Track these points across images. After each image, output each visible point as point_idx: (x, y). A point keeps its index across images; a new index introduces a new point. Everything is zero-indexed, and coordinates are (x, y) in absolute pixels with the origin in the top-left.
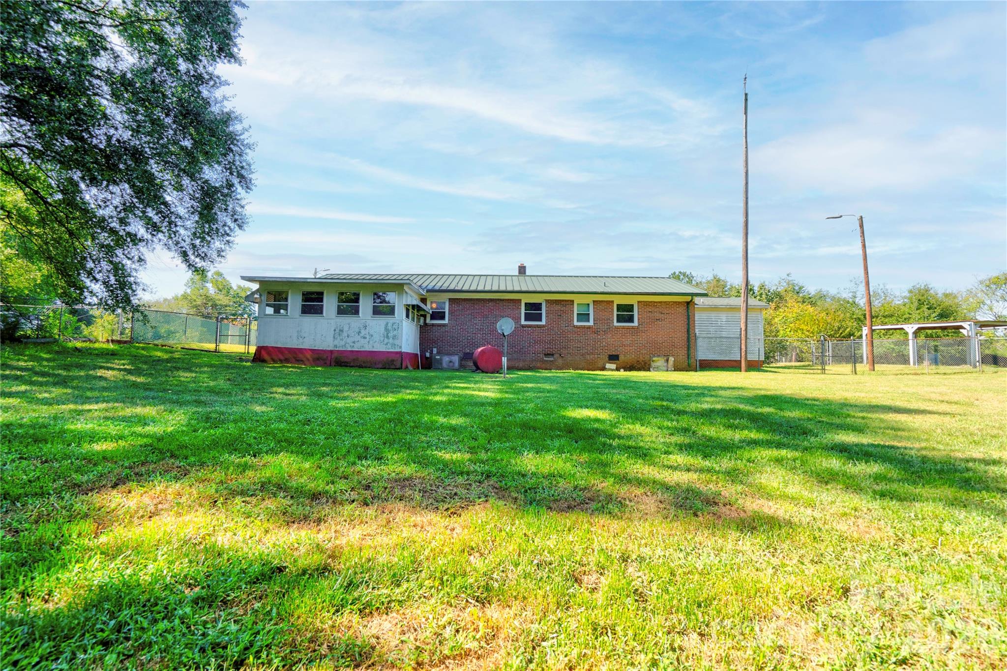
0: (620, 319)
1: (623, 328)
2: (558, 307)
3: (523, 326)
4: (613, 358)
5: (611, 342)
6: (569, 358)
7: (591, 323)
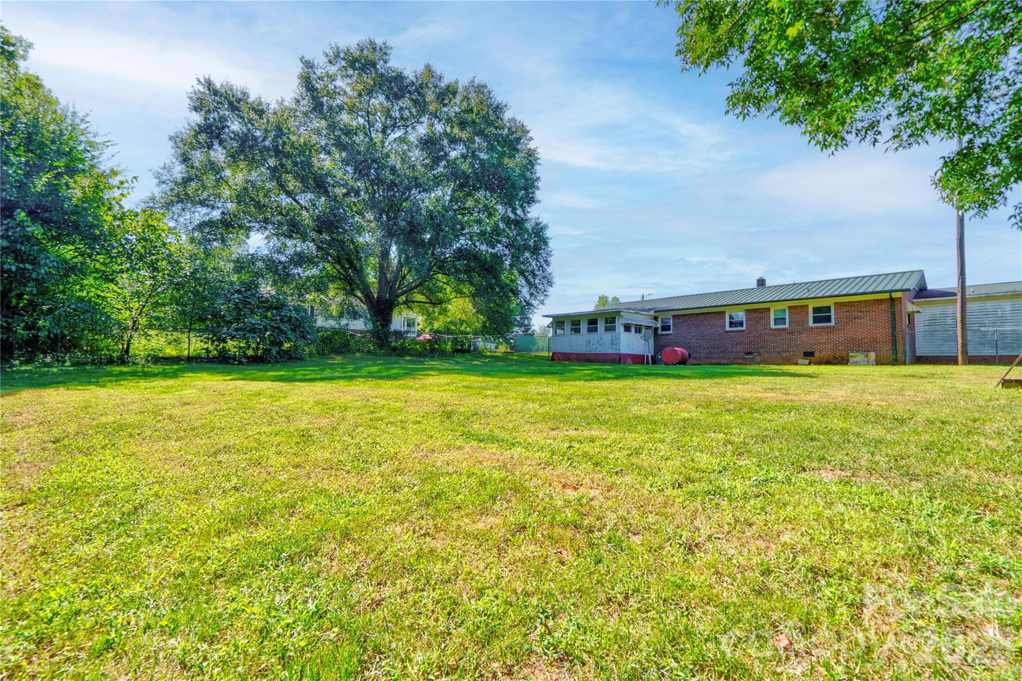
0: (816, 320)
1: (818, 328)
2: (756, 315)
3: (727, 332)
4: (808, 355)
5: (806, 341)
6: (766, 356)
7: (787, 326)
